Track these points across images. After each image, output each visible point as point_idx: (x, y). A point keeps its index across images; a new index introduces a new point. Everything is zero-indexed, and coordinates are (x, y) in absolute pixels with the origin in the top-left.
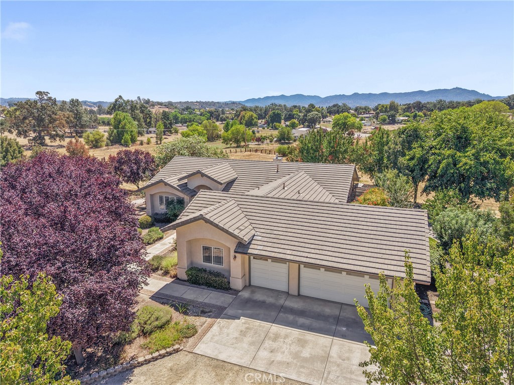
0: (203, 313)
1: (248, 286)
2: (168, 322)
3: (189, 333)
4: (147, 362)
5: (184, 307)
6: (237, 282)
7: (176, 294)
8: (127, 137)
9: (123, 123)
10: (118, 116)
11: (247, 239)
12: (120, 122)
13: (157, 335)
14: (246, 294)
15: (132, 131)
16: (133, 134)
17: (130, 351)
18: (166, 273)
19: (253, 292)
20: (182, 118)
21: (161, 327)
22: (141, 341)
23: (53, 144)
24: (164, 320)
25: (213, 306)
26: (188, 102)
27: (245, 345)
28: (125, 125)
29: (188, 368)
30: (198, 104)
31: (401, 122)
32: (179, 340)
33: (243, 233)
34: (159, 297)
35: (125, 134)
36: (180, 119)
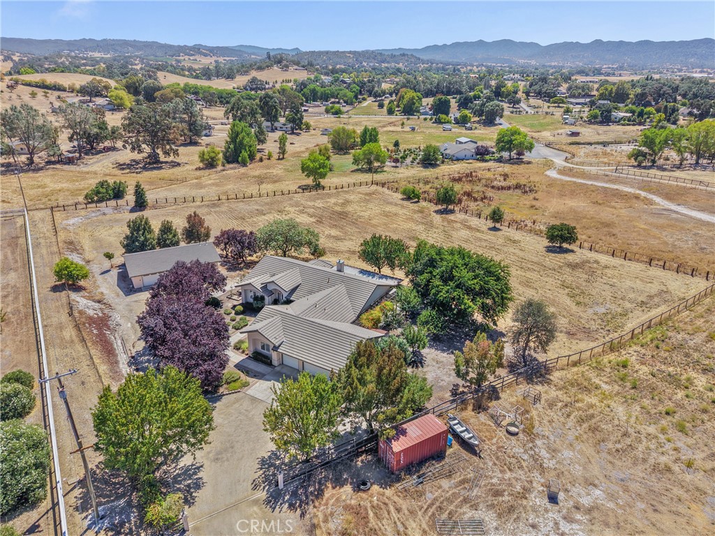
0: (255, 376)
1: (282, 364)
2: (238, 379)
3: (246, 385)
4: (227, 394)
5: (247, 372)
6: (275, 362)
7: (246, 365)
8: (245, 154)
9: (240, 136)
10: (236, 128)
11: (277, 345)
12: (237, 135)
13: (232, 384)
14: (278, 369)
15: (250, 146)
16: (251, 149)
17: (221, 390)
18: (243, 352)
19: (282, 368)
20: (322, 93)
21: (234, 381)
22: (225, 386)
23: (166, 159)
24: (236, 378)
25: (261, 373)
26: (338, 51)
27: (267, 393)
28: (243, 138)
29: (242, 398)
30: (352, 56)
31: (619, 122)
32: (241, 387)
33: (277, 341)
34: (238, 366)
35: (243, 151)
36: (319, 94)
